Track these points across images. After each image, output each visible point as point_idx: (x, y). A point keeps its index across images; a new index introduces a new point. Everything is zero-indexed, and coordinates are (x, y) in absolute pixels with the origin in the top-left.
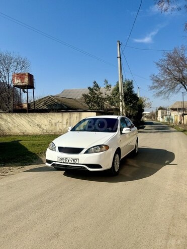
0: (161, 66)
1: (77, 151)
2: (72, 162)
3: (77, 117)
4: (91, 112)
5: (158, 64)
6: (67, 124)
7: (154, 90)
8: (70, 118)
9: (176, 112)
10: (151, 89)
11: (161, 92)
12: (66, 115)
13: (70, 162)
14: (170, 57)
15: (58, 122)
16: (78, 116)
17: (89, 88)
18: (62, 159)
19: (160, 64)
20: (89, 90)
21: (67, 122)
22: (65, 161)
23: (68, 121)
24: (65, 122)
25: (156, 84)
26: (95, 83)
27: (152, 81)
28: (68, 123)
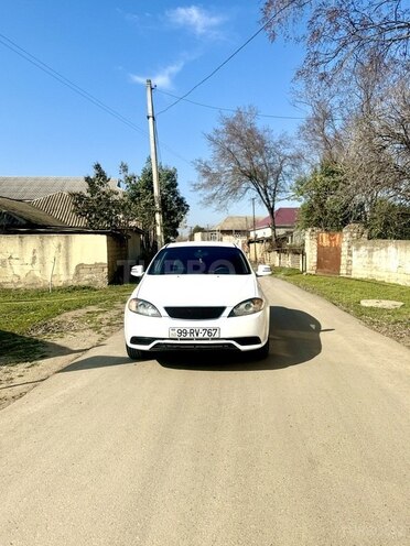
0: (216, 143)
1: (213, 313)
2: (206, 336)
3: (60, 246)
4: (96, 233)
5: (211, 139)
6: (33, 263)
7: (200, 192)
8: (42, 248)
9: (231, 237)
10: (196, 190)
11: (213, 197)
12: (32, 241)
13: (200, 336)
14: (231, 127)
15: (11, 258)
16: (62, 243)
17: (87, 179)
18: (181, 332)
19: (215, 137)
20: (86, 184)
21: (34, 258)
22: (188, 336)
23: (37, 255)
24: (28, 259)
25: (205, 181)
26: (98, 167)
27: (197, 174)
28: (37, 260)
